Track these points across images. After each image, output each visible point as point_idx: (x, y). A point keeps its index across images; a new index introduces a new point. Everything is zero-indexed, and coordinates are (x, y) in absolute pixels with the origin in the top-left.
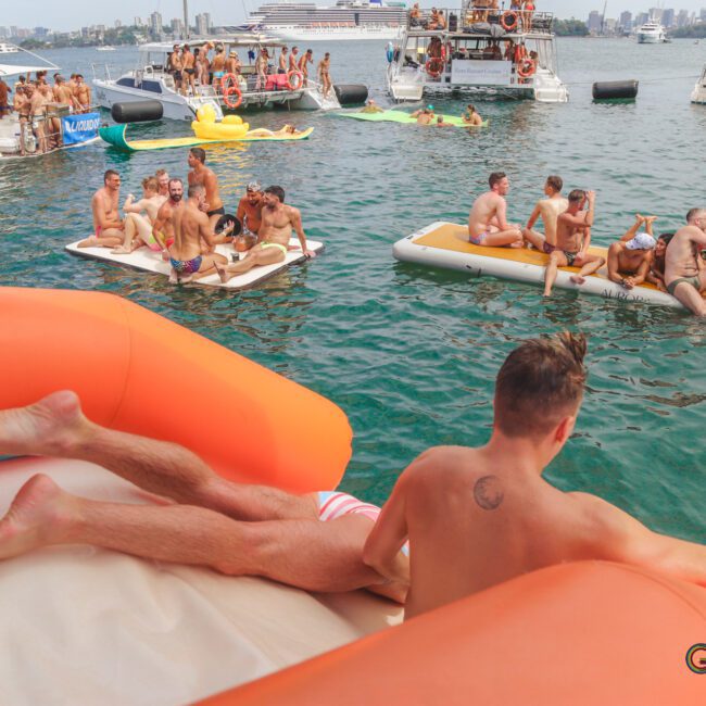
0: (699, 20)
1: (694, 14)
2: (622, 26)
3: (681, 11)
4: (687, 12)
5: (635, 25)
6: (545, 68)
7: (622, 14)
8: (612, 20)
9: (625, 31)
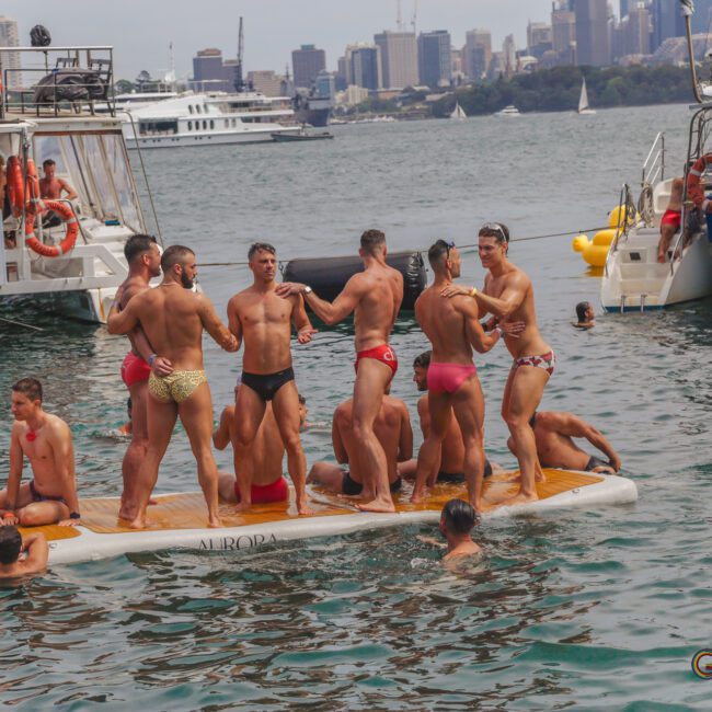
0: (530, 59)
1: (509, 40)
2: (304, 90)
3: (471, 37)
4: (487, 37)
5: (341, 84)
6: (114, 223)
7: (295, 54)
8: (267, 74)
9: (314, 106)
